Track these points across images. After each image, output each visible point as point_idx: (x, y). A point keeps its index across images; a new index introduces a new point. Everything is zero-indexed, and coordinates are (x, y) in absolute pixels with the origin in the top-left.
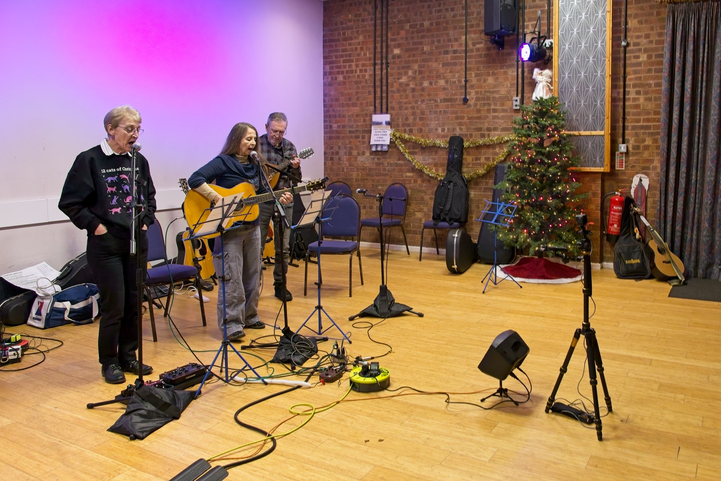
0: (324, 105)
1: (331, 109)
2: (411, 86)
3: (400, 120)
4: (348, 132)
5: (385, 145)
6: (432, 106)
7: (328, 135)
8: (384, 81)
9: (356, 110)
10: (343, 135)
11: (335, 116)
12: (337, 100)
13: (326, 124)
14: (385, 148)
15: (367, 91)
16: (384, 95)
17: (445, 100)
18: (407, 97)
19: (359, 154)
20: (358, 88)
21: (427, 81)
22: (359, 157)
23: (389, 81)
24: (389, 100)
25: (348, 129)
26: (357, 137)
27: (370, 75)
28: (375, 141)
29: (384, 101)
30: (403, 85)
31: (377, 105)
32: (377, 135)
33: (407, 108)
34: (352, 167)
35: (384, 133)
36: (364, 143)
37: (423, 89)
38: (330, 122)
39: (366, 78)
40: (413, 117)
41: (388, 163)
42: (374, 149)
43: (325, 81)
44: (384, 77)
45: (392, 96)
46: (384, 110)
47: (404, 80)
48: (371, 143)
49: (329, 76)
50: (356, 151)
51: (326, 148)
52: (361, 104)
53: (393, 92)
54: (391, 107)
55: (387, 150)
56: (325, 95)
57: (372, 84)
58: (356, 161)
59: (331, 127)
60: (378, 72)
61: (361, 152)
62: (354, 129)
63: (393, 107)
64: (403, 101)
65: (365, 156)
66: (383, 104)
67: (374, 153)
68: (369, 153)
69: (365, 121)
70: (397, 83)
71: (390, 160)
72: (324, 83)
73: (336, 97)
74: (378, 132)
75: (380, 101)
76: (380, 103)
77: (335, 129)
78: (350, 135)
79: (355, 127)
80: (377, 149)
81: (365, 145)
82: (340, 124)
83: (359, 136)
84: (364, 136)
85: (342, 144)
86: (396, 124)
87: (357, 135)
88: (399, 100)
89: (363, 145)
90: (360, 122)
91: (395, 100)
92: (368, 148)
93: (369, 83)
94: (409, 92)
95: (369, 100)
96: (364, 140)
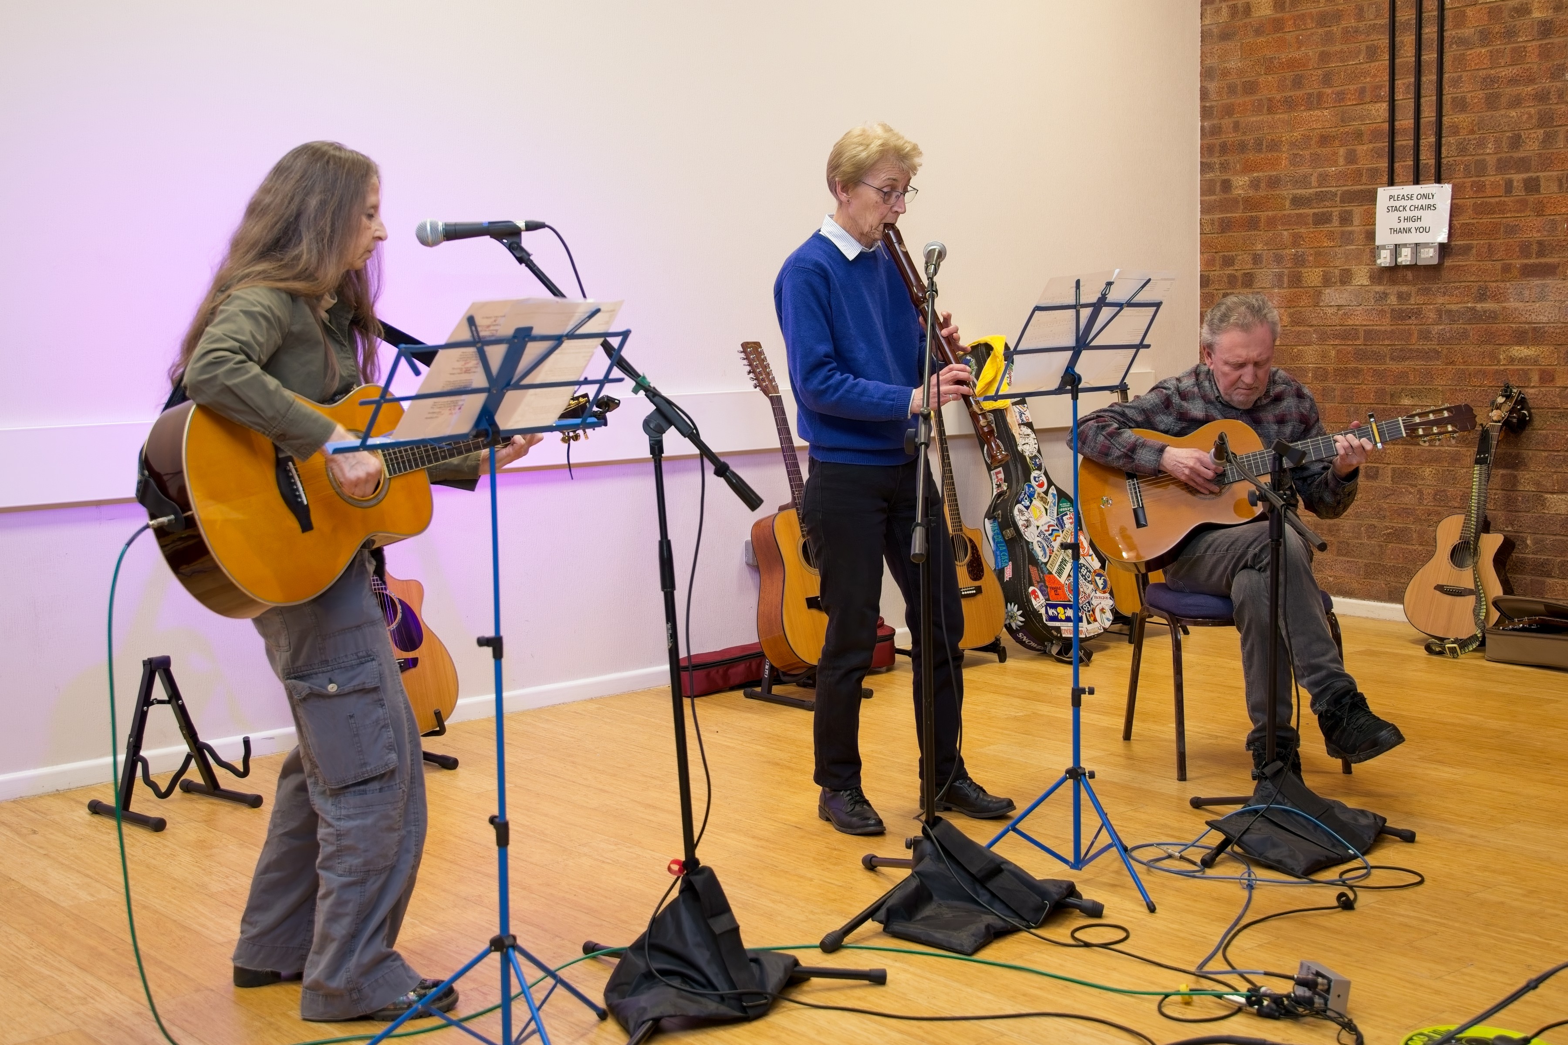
1: (1227, 122)
2: (1536, 14)
3: (1490, 148)
4: (1288, 204)
5: (1426, 245)
7: (1217, 216)
9: (1319, 119)
10: (1270, 213)
11: (1242, 147)
12: (1250, 88)
13: (1208, 176)
14: (1429, 256)
15: (1363, 47)
16: (1430, 56)
18: (1518, 56)
19: (1327, 282)
20: (1329, 39)
22: (1328, 291)
24: (1446, 76)
25: (1288, 192)
26: (1322, 219)
28: (1394, 231)
29: (1429, 78)
30: (1505, 14)
31: (1399, 96)
32: (1396, 209)
33: (1516, 102)
34: (1301, 329)
35: (1425, 202)
36: (1347, 238)
38: (1224, 167)
40: (1541, 131)
41: (1439, 312)
42: (1385, 259)
43: (1207, 22)
45: (1460, 60)
46: (1428, 111)
48: (1378, 242)
50: (1319, 271)
51: (1207, 264)
52: (1341, 97)
53: (1462, 42)
54: (1454, 100)
55: (1435, 262)
56: (1207, 74)
57: (1385, 21)
58: (1317, 305)
59: (1226, 186)
61: (1336, 271)
62: (1311, 191)
63: (1463, 99)
64: (1504, 73)
65: (1352, 288)
66: (1423, 92)
67: (1387, 275)
68: (1368, 274)
69: (1351, 158)
70: (1478, 7)
71: (1447, 297)
72: (1202, 32)
73: (1247, 79)
74: (1401, 197)
75: (1413, 80)
76: (1412, 88)
77: (1240, 192)
78: (1297, 212)
79: (1314, 183)
80: (1399, 260)
81: (1354, 247)
82: (1261, 174)
83: (1331, 215)
84: (1350, 213)
85: (1266, 244)
86: (1473, 165)
87: (1321, 210)
88: (1484, 71)
89: (1347, 248)
90: (1335, 163)
91: (1469, 73)
92: (1366, 257)
93: (1372, 17)
94: (1526, 36)
95: (1368, 80)
96: (1350, 229)
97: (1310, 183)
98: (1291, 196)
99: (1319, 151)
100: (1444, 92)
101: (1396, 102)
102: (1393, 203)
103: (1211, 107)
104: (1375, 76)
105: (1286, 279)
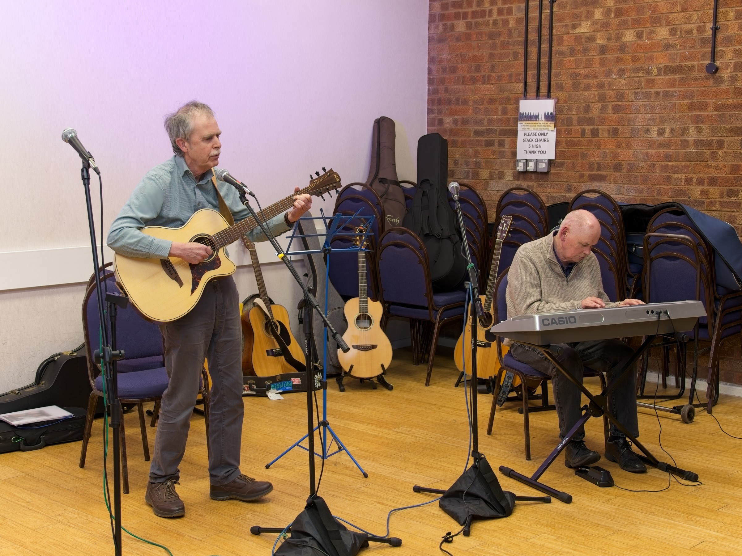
0: (429, 80)
1: (441, 88)
2: (599, 42)
3: (574, 111)
4: (472, 134)
5: (541, 161)
6: (640, 82)
8: (545, 32)
9: (489, 89)
10: (463, 138)
11: (449, 102)
12: (454, 70)
13: (432, 116)
14: (543, 167)
15: (511, 52)
16: (544, 60)
17: (669, 70)
18: (589, 63)
19: (492, 177)
20: (494, 46)
21: (632, 31)
22: (492, 182)
23: (554, 31)
24: (553, 71)
25: (472, 128)
26: (489, 143)
27: (518, 21)
28: (526, 152)
29: (544, 72)
30: (583, 40)
31: (529, 80)
32: (528, 140)
33: (588, 88)
35: (542, 137)
36: (502, 155)
37: (623, 48)
38: (440, 112)
39: (511, 25)
40: (600, 104)
42: (521, 167)
43: (432, 32)
44: (545, 23)
45: (560, 63)
46: (544, 89)
47: (584, 28)
48: (518, 158)
49: (440, 23)
50: (487, 171)
53: (561, 53)
54: (557, 84)
55: (546, 170)
56: (431, 60)
57: (522, 39)
58: (486, 189)
59: (441, 122)
60: (534, 14)
61: (496, 172)
62: (484, 128)
63: (562, 84)
64: (582, 72)
65: (504, 181)
66: (541, 78)
67: (521, 176)
68: (512, 175)
69: (505, 112)
70: (570, 35)
71: (552, 190)
72: (429, 37)
73: (452, 65)
74: (530, 134)
75: (536, 72)
76: (536, 76)
77: (448, 126)
78: (477, 138)
79: (486, 124)
80: (528, 168)
81: (505, 160)
82: (458, 117)
83: (494, 141)
84: (504, 141)
85: (461, 155)
86: (566, 120)
87: (489, 138)
88: (572, 70)
89: (502, 160)
90: (496, 114)
91: (565, 70)
92: (511, 165)
93: (516, 36)
94: (594, 53)
95: (514, 70)
96: (503, 149)
97: (484, 124)
98: (474, 130)
99: (488, 106)
100: (552, 80)
101: (528, 83)
102: (526, 137)
103: (433, 79)
104: (517, 68)
105: (471, 175)
